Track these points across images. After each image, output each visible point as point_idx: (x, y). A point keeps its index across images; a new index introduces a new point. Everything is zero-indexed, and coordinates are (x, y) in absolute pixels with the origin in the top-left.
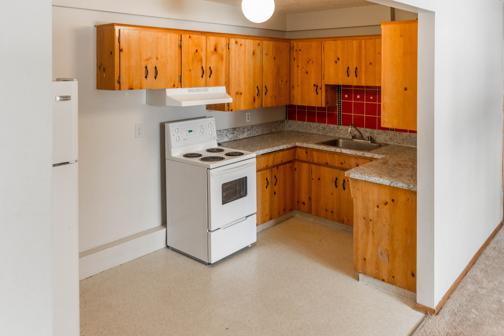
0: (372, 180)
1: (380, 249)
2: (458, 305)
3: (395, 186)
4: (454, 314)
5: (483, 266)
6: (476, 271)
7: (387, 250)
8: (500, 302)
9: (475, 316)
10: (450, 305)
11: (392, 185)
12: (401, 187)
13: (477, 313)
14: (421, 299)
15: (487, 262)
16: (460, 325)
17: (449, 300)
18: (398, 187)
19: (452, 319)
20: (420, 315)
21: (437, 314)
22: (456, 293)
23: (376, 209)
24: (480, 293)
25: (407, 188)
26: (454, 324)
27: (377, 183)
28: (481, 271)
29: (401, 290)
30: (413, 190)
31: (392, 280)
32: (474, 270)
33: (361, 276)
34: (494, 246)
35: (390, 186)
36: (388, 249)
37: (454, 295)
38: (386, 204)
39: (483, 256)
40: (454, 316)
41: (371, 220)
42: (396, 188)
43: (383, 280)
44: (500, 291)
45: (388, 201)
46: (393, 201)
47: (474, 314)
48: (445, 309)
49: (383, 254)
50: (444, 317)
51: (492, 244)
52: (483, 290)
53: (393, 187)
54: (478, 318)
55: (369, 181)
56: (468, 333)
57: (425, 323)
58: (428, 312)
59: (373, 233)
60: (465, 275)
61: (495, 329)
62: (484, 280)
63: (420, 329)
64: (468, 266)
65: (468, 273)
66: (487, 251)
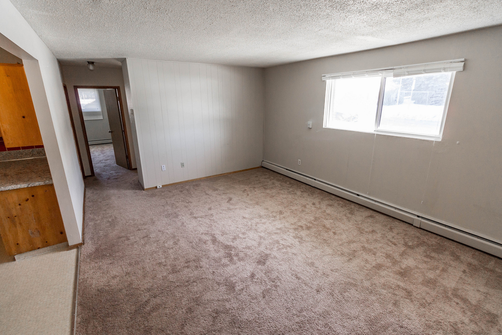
0: (8, 188)
1: (30, 231)
2: (91, 234)
3: (33, 186)
4: (92, 239)
5: (90, 212)
6: (88, 215)
7: (36, 229)
8: (109, 221)
9: (103, 233)
10: (87, 237)
11: (30, 186)
12: (39, 185)
13: (102, 232)
14: (71, 243)
15: (91, 209)
16: (99, 241)
17: (85, 235)
18: (36, 185)
19: (93, 241)
20: (74, 251)
21: (84, 244)
22: (86, 230)
23: (19, 207)
24: (97, 223)
25: (44, 184)
26: (96, 242)
27: (14, 189)
28: (91, 214)
29: (55, 246)
30: (49, 184)
31: (46, 244)
32: (87, 215)
33: (16, 257)
34: (88, 200)
35: (28, 187)
36: (37, 227)
37: (86, 231)
38: (27, 200)
39: (86, 207)
40: (93, 240)
41: (15, 216)
42: (34, 186)
43: (39, 248)
44: (106, 217)
45: (28, 197)
46: (33, 196)
47: (101, 233)
48: (87, 240)
49: (35, 233)
50: (88, 243)
51: (87, 200)
52: (98, 221)
53: (31, 187)
54: (104, 233)
55: (5, 190)
56: (105, 241)
57: (81, 251)
58: (78, 246)
59: (20, 224)
60: (84, 220)
61: (114, 233)
62: (95, 217)
63: (80, 256)
64: (83, 215)
65: (85, 218)
66: (87, 204)
